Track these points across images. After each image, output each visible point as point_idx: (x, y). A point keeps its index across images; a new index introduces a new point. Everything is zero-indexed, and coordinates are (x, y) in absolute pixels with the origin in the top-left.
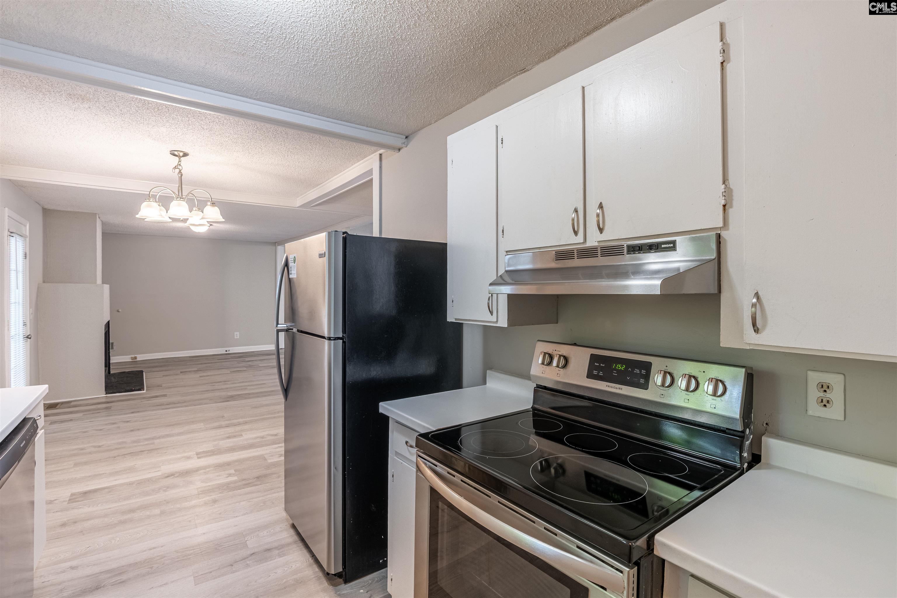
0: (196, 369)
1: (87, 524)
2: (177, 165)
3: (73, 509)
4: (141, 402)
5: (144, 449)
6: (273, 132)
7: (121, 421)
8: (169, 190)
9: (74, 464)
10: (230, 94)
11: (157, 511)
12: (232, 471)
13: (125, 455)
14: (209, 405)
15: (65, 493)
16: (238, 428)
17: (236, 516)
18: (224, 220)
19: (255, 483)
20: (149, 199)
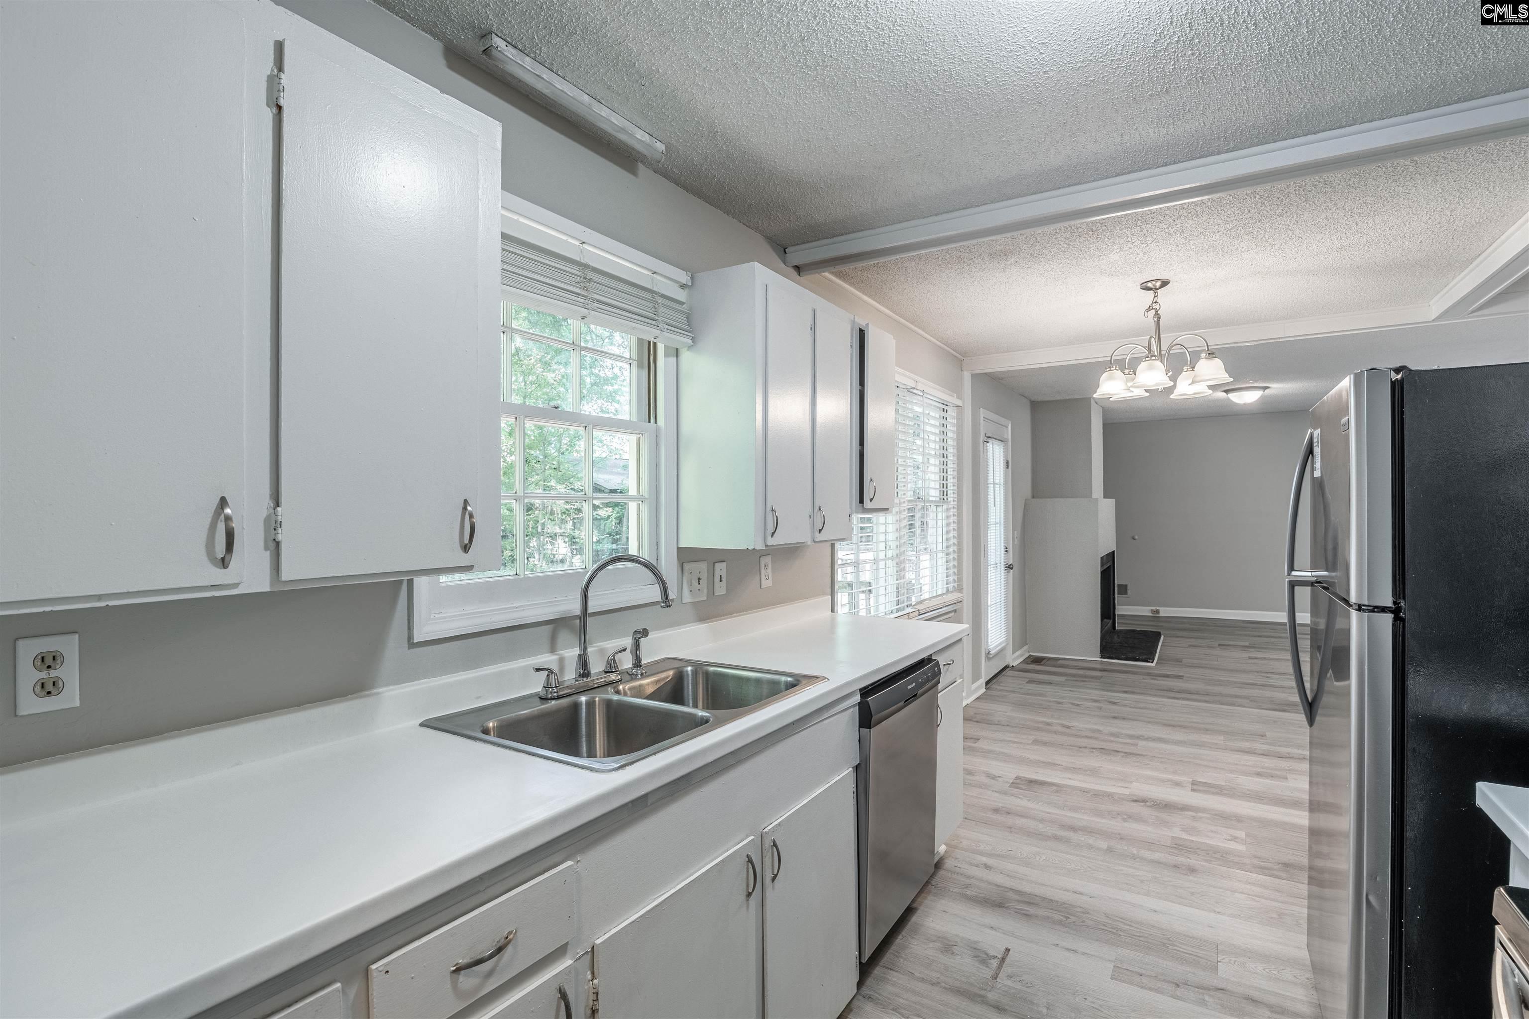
0: (1247, 644)
1: (1019, 822)
2: (1153, 303)
3: (1013, 795)
4: (1143, 679)
5: (1120, 750)
6: (1297, 192)
7: (1106, 701)
8: (1140, 347)
9: (1033, 741)
10: (1181, 164)
11: (1103, 845)
12: (1241, 834)
13: (1093, 748)
14: (1244, 709)
15: (1009, 771)
16: (1284, 764)
17: (1217, 910)
18: (1232, 380)
19: (1276, 873)
20: (1110, 367)
